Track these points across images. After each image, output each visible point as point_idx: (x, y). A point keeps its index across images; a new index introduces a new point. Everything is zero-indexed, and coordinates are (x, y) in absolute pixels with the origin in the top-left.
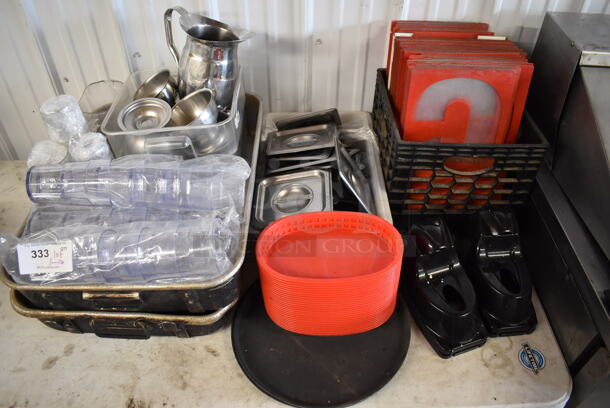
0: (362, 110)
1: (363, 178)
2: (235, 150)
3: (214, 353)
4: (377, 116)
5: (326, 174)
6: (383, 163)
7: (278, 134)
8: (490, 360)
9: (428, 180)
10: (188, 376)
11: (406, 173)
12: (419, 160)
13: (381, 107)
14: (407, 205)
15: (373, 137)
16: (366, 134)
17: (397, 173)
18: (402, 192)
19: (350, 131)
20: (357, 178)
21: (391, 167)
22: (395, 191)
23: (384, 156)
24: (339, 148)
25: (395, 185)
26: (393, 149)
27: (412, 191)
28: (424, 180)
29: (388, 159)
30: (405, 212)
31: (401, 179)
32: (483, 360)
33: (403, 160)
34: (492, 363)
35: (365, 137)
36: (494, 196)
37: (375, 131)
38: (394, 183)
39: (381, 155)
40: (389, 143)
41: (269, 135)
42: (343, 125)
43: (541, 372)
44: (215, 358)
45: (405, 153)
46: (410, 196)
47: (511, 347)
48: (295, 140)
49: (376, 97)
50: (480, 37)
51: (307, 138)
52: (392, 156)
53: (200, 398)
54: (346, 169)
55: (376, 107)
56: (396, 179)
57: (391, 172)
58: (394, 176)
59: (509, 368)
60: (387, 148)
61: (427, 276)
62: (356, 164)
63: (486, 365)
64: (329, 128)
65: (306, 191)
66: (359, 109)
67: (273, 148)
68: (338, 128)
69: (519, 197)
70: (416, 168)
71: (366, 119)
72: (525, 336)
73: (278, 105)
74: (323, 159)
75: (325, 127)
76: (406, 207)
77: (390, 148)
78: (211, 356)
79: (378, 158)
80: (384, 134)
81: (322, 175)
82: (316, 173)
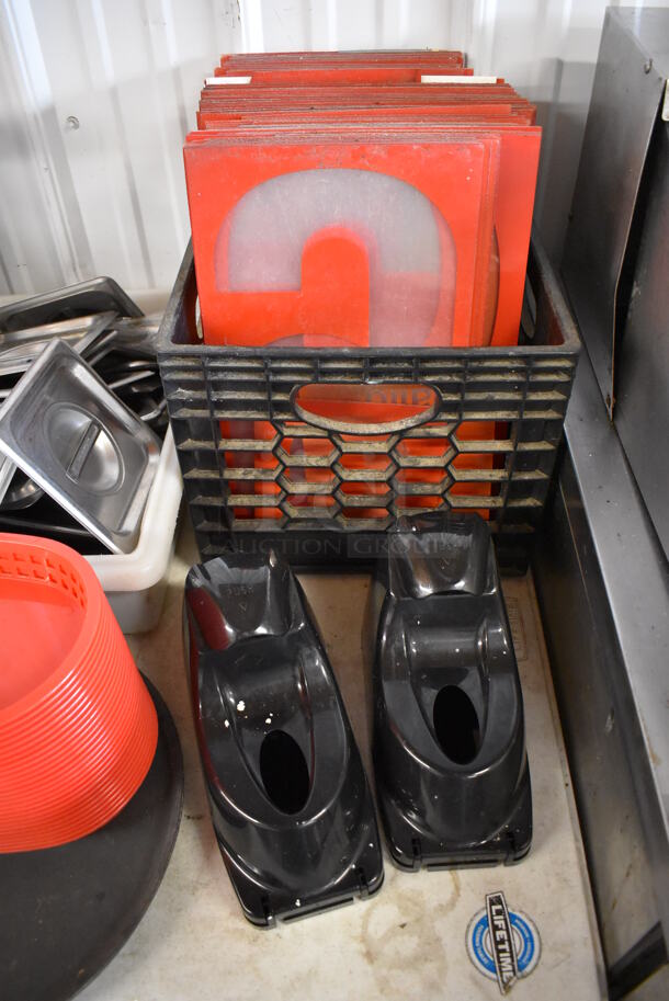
8: (386, 939)
9: (269, 447)
12: (228, 395)
22: (195, 474)
27: (237, 474)
28: (259, 446)
30: (240, 525)
31: (200, 445)
32: (364, 939)
33: (186, 394)
34: (388, 950)
36: (455, 487)
43: (520, 988)
47: (452, 904)
50: (427, 79)
56: (189, 443)
59: (430, 968)
63: (370, 956)
69: (528, 488)
70: (225, 414)
72: (500, 872)
76: (238, 513)
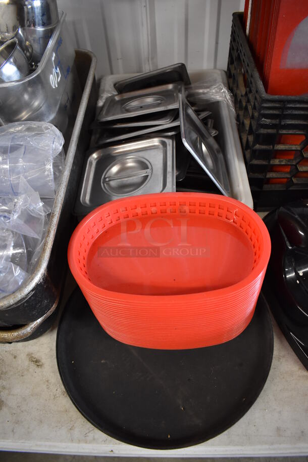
0: (215, 67)
1: (216, 146)
2: (52, 117)
3: (37, 362)
4: (233, 72)
5: (169, 142)
6: (240, 127)
7: (117, 98)
9: (299, 148)
10: (7, 392)
11: (271, 139)
12: (289, 122)
13: (239, 58)
14: (269, 179)
15: (228, 97)
16: (219, 94)
17: (259, 139)
18: (264, 163)
19: (201, 91)
20: (208, 146)
21: (251, 132)
22: (255, 162)
23: (241, 117)
24: (185, 109)
25: (256, 154)
26: (254, 108)
27: (277, 162)
28: (294, 148)
29: (247, 122)
30: (266, 187)
31: (264, 147)
33: (268, 121)
35: (218, 98)
37: (230, 89)
38: (254, 152)
39: (238, 118)
40: (248, 101)
41: (107, 99)
42: (192, 85)
44: (38, 370)
45: (271, 112)
46: (272, 168)
48: (135, 103)
49: (232, 49)
51: (149, 100)
52: (253, 117)
53: (17, 422)
54: (194, 136)
55: (231, 61)
56: (257, 146)
57: (251, 138)
58: (255, 143)
60: (246, 109)
61: (297, 274)
62: (208, 129)
64: (175, 88)
65: (143, 165)
66: (212, 66)
67: (107, 114)
68: (186, 89)
70: (284, 132)
71: (219, 76)
73: (119, 65)
74: (165, 124)
75: (170, 86)
76: (268, 181)
77: (250, 107)
78: (33, 367)
79: (234, 121)
80: (242, 90)
81: (164, 144)
82: (156, 141)
